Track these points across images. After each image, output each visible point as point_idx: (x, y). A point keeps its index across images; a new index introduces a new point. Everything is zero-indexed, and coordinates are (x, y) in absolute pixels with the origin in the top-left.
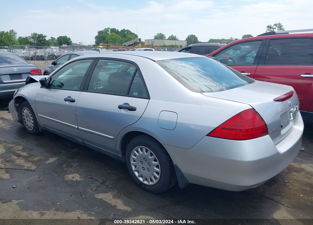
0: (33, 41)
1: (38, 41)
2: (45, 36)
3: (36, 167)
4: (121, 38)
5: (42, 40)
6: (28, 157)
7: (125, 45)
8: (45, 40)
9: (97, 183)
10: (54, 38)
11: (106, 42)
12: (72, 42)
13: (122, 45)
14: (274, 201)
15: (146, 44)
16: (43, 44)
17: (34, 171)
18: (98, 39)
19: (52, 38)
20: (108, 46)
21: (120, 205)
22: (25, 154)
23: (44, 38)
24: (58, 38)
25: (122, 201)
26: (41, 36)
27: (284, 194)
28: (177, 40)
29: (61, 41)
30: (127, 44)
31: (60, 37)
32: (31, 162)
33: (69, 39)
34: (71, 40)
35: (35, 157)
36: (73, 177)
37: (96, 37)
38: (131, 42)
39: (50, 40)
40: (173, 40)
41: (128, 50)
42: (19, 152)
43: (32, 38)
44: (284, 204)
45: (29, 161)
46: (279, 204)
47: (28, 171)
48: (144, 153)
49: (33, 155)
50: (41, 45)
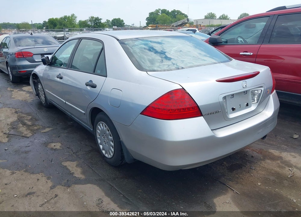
0: (90, 24)
1: (95, 24)
2: (101, 19)
3: (32, 134)
4: (171, 19)
5: (98, 23)
6: (31, 125)
7: (173, 26)
8: (100, 22)
9: (72, 152)
10: (109, 21)
11: (156, 22)
12: (124, 23)
13: (170, 26)
14: (225, 186)
15: (195, 24)
16: (99, 26)
17: (28, 138)
18: (149, 20)
19: (107, 20)
20: (156, 27)
21: (78, 173)
22: (29, 123)
23: (100, 21)
24: (112, 20)
25: (81, 170)
26: (97, 19)
27: (241, 180)
28: (229, 20)
29: (115, 23)
30: (175, 24)
31: (114, 19)
32: (30, 130)
33: (123, 21)
34: (124, 22)
35: (36, 126)
36: (55, 146)
37: (147, 19)
38: (180, 23)
39: (105, 22)
40: (223, 19)
41: (174, 31)
42: (26, 121)
43: (90, 21)
44: (233, 190)
45: (29, 129)
46: (229, 189)
47: (24, 137)
48: (103, 128)
49: (35, 125)
50: (97, 28)
